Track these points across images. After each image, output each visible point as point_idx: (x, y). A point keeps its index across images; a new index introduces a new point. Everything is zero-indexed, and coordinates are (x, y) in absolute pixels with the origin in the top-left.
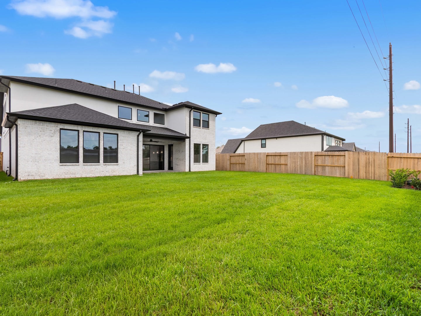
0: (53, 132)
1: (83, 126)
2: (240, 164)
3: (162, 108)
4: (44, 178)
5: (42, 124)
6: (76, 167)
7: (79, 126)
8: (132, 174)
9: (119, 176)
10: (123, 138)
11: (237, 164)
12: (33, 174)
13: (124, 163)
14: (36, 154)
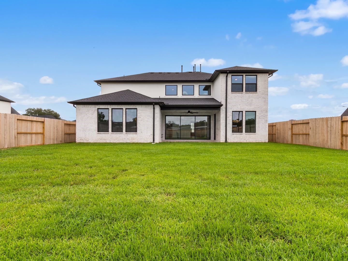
0: (93, 111)
1: (111, 105)
2: (303, 134)
3: (205, 80)
4: (88, 142)
5: (87, 107)
6: (106, 135)
7: (109, 105)
8: (148, 142)
9: (137, 143)
10: (141, 111)
11: (300, 135)
12: (83, 139)
13: (142, 132)
14: (84, 126)
